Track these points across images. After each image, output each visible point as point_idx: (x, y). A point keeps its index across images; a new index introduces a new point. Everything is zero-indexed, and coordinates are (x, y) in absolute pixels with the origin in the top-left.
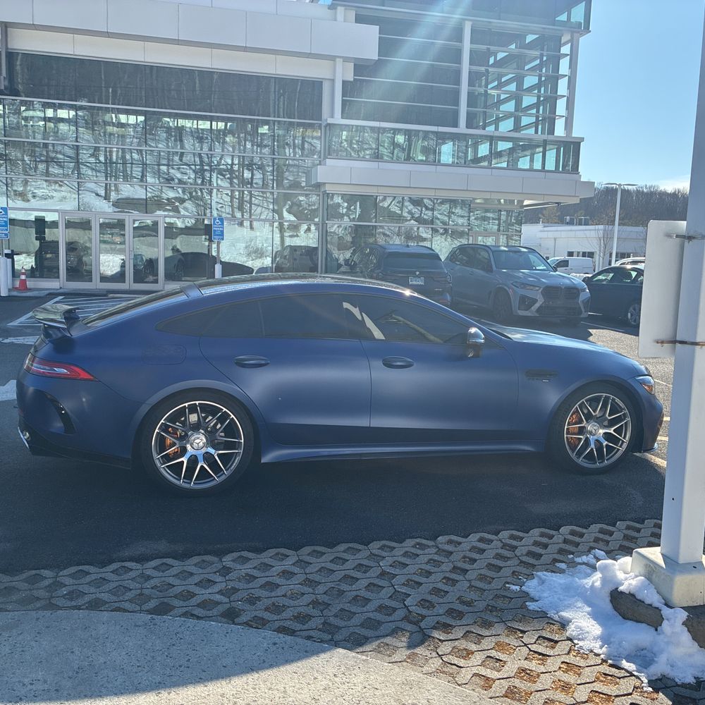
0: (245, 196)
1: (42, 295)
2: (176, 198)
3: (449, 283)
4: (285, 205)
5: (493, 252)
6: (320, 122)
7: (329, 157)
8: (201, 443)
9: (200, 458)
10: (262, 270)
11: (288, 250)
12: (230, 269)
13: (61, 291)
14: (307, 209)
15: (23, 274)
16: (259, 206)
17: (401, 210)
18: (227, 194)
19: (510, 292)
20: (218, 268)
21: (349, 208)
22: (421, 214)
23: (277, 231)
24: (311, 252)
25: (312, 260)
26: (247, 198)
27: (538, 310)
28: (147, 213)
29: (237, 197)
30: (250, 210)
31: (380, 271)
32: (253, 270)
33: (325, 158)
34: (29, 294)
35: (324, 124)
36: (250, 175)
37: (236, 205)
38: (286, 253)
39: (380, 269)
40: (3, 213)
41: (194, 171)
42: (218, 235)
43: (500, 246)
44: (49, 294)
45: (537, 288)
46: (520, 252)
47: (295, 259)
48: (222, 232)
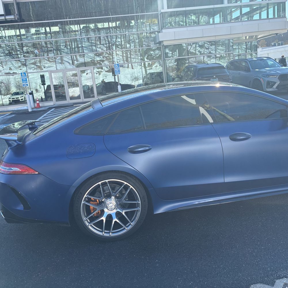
0: (128, 55)
1: (46, 109)
2: (100, 60)
3: (231, 79)
4: (145, 56)
5: (249, 61)
6: (157, 13)
7: (163, 28)
8: (113, 206)
9: (114, 216)
10: (139, 85)
11: (149, 74)
12: (125, 87)
13: (54, 106)
14: (155, 57)
15: (38, 101)
16: (134, 58)
17: (195, 51)
18: (121, 56)
19: (262, 80)
20: (119, 87)
21: (172, 54)
22: (204, 52)
23: (143, 68)
24: (160, 74)
25: (160, 78)
26: (129, 56)
27: (277, 87)
28: (85, 67)
29: (125, 56)
30: (131, 61)
31: (196, 78)
32: (135, 86)
33: (162, 29)
34: (41, 109)
35: (159, 13)
36: (129, 46)
37: (125, 59)
38: (148, 76)
39: (195, 77)
40: (24, 75)
41: (106, 47)
42: (117, 72)
43: (252, 58)
44: (48, 108)
45: (276, 76)
46: (263, 59)
47: (153, 79)
48: (119, 70)
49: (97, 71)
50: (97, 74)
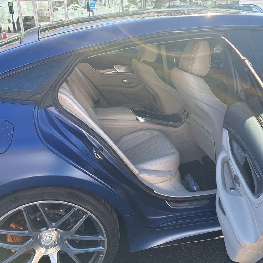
15: (4, 31)
42: (93, 6)
48: (94, 4)
49: (73, 6)
50: (72, 9)
